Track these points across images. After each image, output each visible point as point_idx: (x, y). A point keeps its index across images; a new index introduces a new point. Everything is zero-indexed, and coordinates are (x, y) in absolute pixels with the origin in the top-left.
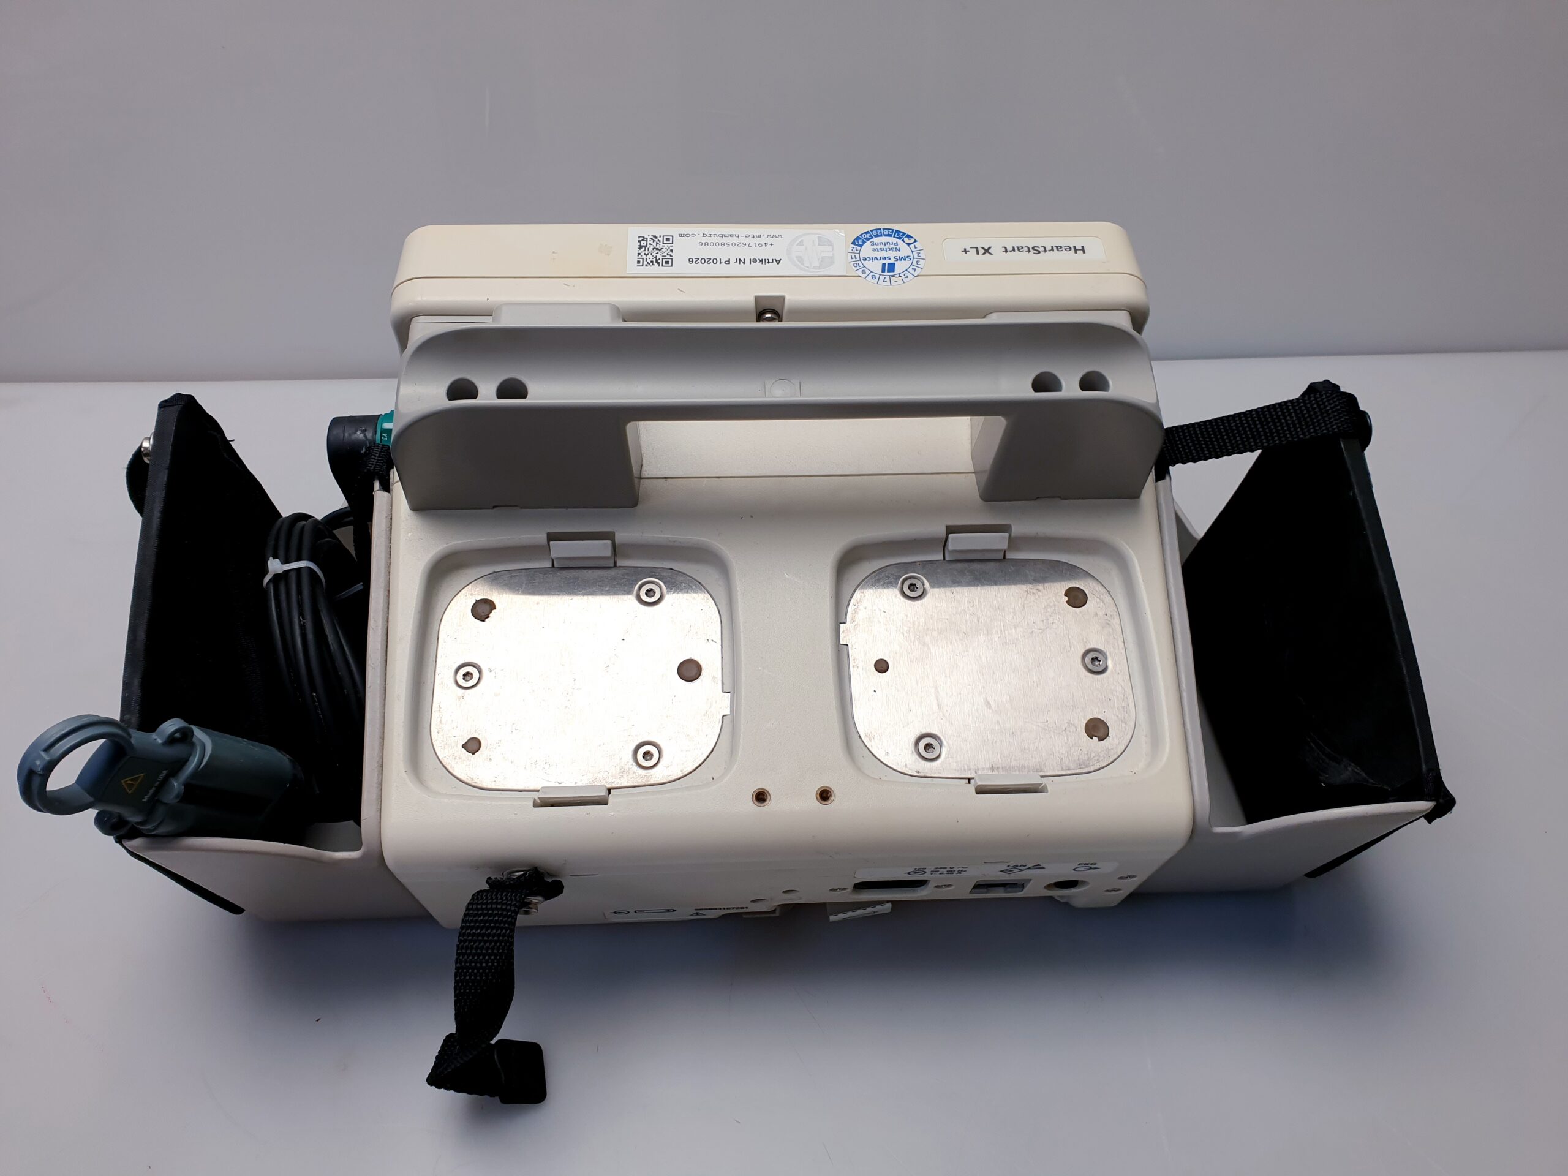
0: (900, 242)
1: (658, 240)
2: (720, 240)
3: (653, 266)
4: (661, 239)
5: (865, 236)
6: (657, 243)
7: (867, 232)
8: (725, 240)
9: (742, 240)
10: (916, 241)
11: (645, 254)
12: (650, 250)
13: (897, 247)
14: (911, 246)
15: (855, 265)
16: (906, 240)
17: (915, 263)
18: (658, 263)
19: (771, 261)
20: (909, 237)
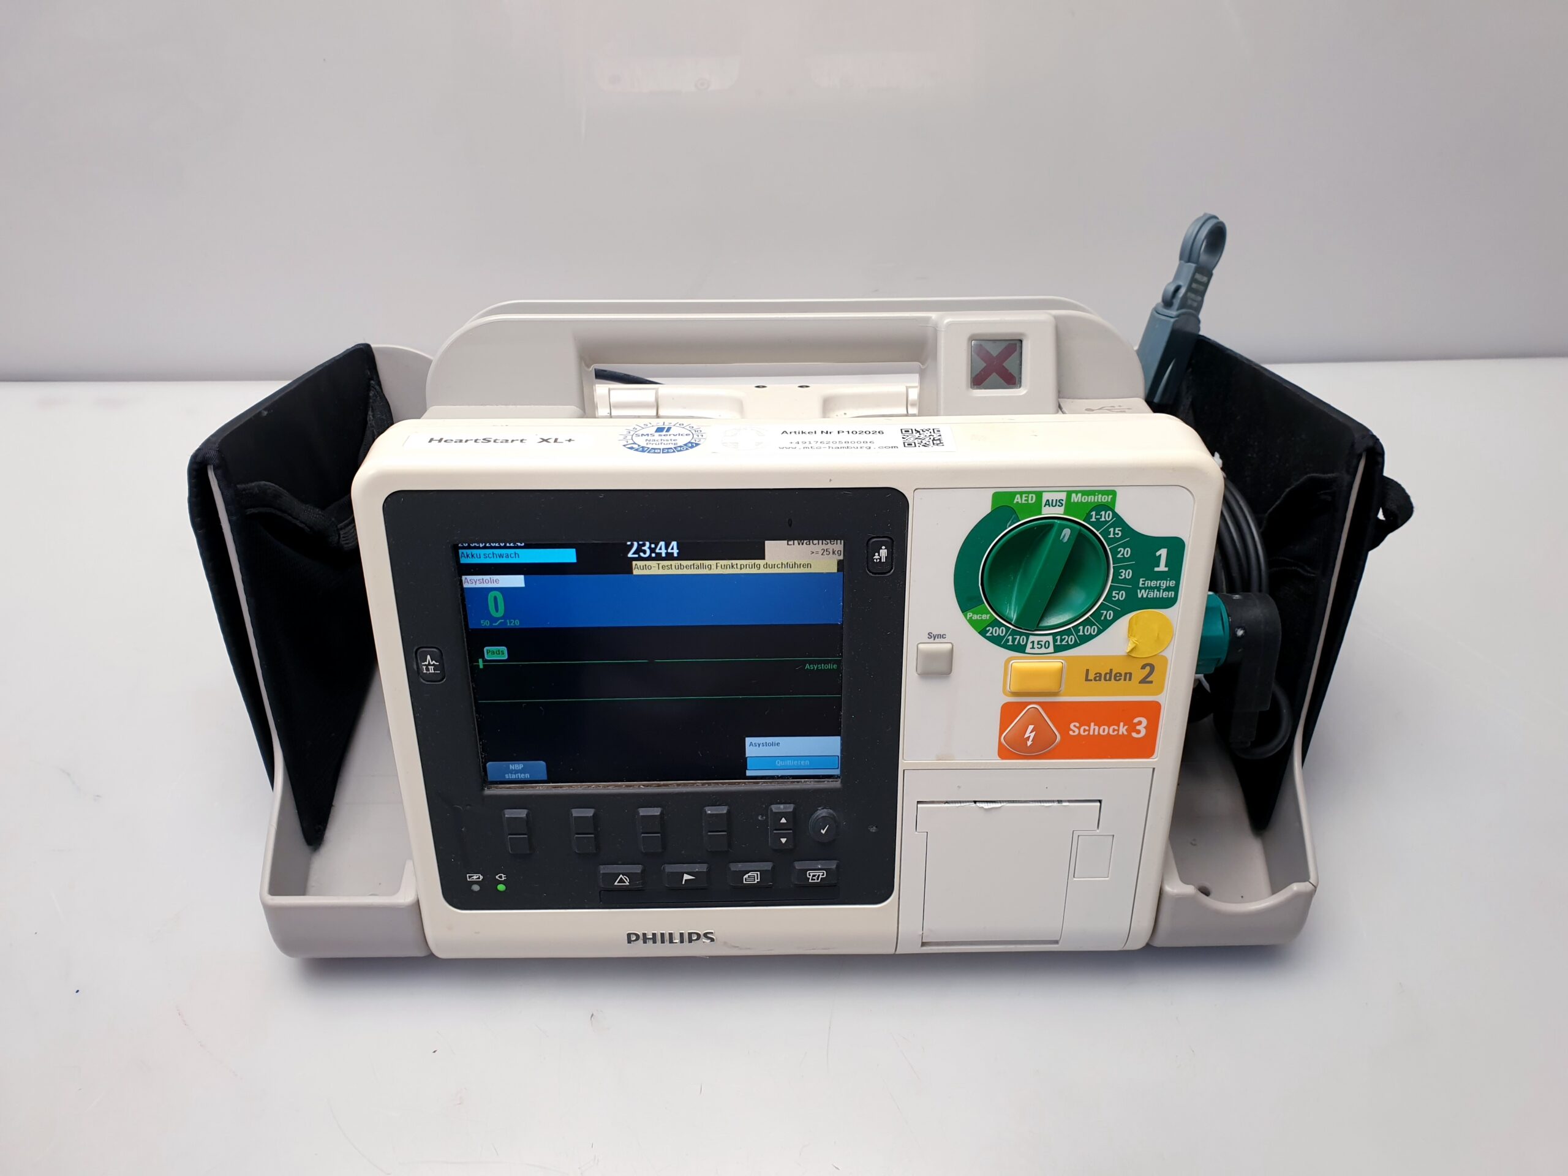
0: (644, 445)
1: (920, 444)
2: (850, 445)
3: (922, 429)
4: (917, 445)
5: (683, 449)
6: (922, 442)
7: (679, 451)
8: (844, 445)
9: (825, 445)
10: (625, 446)
11: (933, 436)
12: (928, 438)
13: (648, 442)
14: (631, 442)
15: (699, 431)
16: (636, 446)
17: (633, 432)
18: (916, 431)
19: (793, 433)
20: (631, 448)
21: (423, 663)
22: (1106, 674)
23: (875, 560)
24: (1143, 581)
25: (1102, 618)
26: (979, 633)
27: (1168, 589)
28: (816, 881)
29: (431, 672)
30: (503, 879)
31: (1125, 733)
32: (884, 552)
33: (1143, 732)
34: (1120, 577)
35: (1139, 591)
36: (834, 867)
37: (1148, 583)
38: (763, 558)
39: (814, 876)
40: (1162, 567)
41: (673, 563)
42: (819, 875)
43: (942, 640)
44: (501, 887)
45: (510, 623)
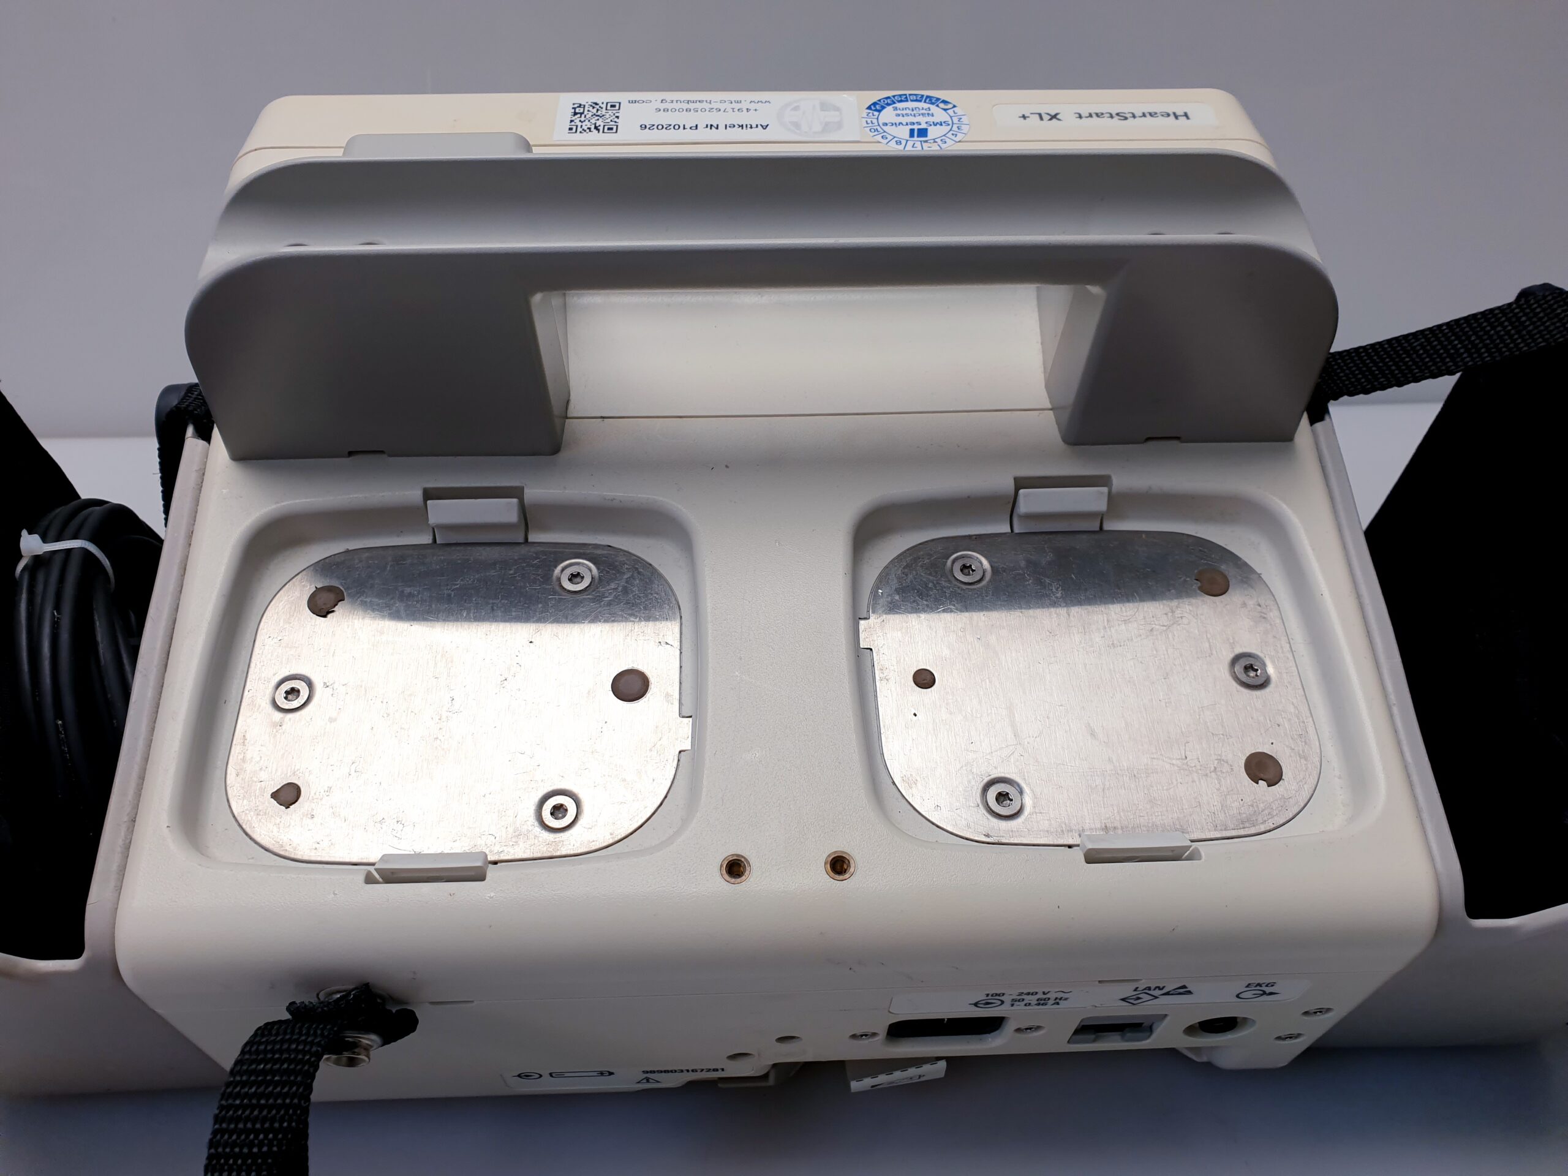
0: (933, 107)
1: (600, 107)
2: (685, 106)
3: (590, 133)
4: (604, 106)
5: (884, 101)
6: (598, 110)
7: (888, 98)
8: (692, 106)
10: (954, 106)
11: (580, 121)
12: (587, 117)
13: (930, 112)
14: (951, 112)
15: (873, 130)
16: (942, 105)
17: (955, 128)
18: (598, 130)
19: (754, 126)
20: (945, 102)
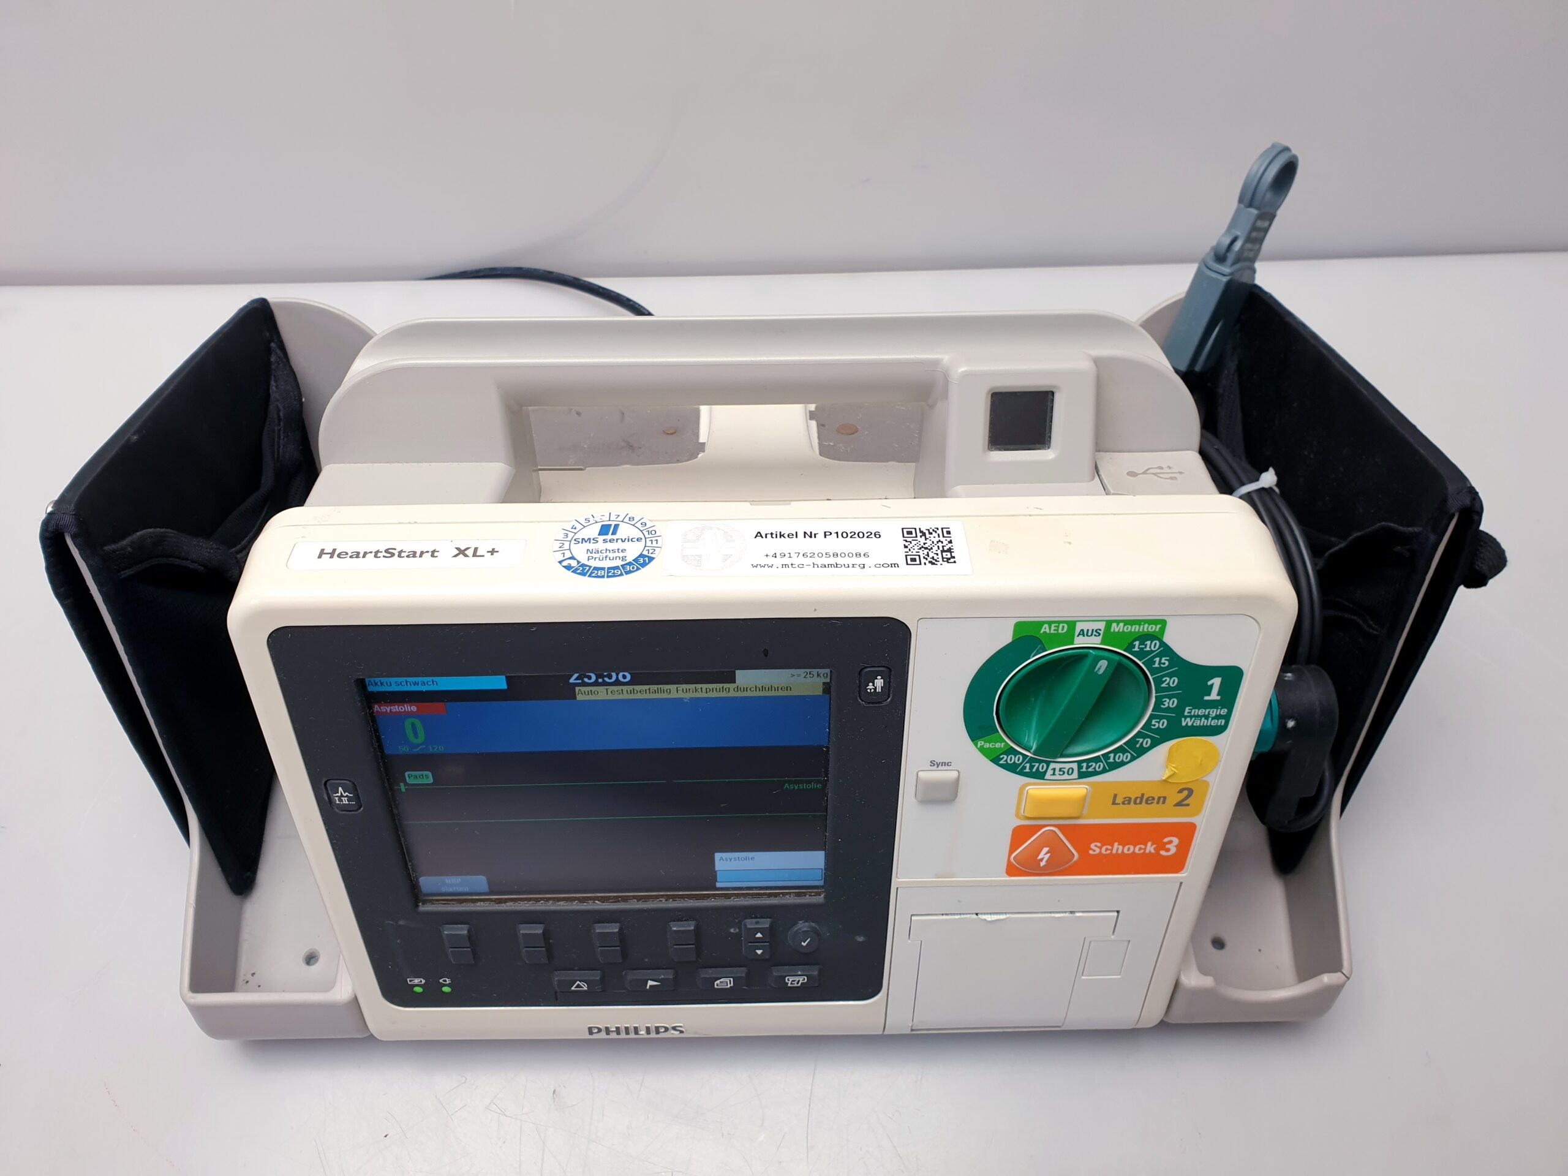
0: (584, 561)
1: (927, 559)
2: (840, 560)
3: (928, 528)
4: (923, 561)
5: (633, 568)
6: (928, 555)
7: (627, 573)
8: (832, 560)
9: (809, 561)
10: (560, 562)
11: (942, 542)
12: (936, 547)
13: (589, 554)
14: (568, 555)
15: (653, 532)
16: (574, 563)
17: (571, 535)
18: (921, 532)
19: (769, 536)
20: (568, 568)
21: (334, 795)
22: (1136, 798)
23: (869, 691)
24: (1189, 709)
25: (1138, 746)
26: (991, 761)
27: (1218, 717)
28: (796, 985)
29: (344, 802)
30: (448, 982)
31: (1153, 851)
32: (879, 682)
33: (1173, 850)
34: (1162, 706)
35: (1183, 719)
36: (816, 973)
37: (1195, 712)
38: (735, 682)
39: (793, 981)
40: (1214, 696)
41: (625, 688)
42: (799, 981)
43: (947, 768)
44: (446, 989)
45: (433, 748)
